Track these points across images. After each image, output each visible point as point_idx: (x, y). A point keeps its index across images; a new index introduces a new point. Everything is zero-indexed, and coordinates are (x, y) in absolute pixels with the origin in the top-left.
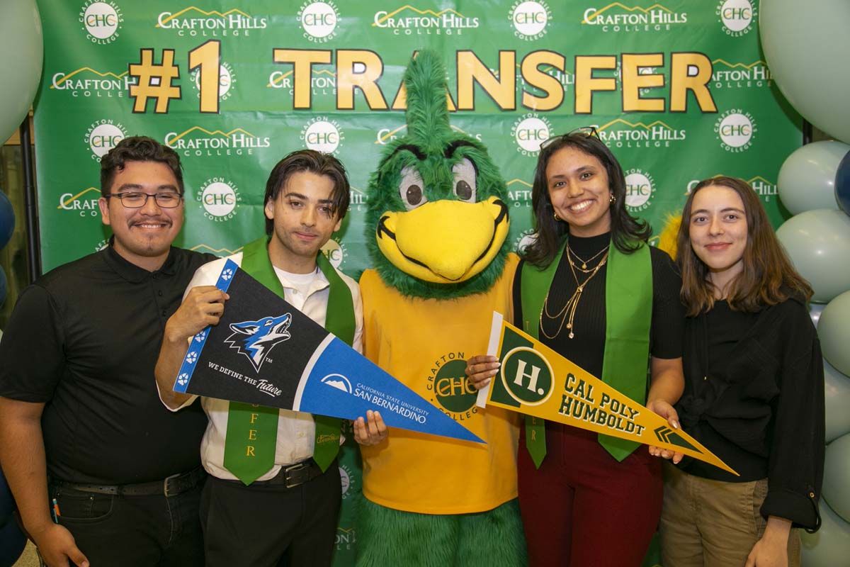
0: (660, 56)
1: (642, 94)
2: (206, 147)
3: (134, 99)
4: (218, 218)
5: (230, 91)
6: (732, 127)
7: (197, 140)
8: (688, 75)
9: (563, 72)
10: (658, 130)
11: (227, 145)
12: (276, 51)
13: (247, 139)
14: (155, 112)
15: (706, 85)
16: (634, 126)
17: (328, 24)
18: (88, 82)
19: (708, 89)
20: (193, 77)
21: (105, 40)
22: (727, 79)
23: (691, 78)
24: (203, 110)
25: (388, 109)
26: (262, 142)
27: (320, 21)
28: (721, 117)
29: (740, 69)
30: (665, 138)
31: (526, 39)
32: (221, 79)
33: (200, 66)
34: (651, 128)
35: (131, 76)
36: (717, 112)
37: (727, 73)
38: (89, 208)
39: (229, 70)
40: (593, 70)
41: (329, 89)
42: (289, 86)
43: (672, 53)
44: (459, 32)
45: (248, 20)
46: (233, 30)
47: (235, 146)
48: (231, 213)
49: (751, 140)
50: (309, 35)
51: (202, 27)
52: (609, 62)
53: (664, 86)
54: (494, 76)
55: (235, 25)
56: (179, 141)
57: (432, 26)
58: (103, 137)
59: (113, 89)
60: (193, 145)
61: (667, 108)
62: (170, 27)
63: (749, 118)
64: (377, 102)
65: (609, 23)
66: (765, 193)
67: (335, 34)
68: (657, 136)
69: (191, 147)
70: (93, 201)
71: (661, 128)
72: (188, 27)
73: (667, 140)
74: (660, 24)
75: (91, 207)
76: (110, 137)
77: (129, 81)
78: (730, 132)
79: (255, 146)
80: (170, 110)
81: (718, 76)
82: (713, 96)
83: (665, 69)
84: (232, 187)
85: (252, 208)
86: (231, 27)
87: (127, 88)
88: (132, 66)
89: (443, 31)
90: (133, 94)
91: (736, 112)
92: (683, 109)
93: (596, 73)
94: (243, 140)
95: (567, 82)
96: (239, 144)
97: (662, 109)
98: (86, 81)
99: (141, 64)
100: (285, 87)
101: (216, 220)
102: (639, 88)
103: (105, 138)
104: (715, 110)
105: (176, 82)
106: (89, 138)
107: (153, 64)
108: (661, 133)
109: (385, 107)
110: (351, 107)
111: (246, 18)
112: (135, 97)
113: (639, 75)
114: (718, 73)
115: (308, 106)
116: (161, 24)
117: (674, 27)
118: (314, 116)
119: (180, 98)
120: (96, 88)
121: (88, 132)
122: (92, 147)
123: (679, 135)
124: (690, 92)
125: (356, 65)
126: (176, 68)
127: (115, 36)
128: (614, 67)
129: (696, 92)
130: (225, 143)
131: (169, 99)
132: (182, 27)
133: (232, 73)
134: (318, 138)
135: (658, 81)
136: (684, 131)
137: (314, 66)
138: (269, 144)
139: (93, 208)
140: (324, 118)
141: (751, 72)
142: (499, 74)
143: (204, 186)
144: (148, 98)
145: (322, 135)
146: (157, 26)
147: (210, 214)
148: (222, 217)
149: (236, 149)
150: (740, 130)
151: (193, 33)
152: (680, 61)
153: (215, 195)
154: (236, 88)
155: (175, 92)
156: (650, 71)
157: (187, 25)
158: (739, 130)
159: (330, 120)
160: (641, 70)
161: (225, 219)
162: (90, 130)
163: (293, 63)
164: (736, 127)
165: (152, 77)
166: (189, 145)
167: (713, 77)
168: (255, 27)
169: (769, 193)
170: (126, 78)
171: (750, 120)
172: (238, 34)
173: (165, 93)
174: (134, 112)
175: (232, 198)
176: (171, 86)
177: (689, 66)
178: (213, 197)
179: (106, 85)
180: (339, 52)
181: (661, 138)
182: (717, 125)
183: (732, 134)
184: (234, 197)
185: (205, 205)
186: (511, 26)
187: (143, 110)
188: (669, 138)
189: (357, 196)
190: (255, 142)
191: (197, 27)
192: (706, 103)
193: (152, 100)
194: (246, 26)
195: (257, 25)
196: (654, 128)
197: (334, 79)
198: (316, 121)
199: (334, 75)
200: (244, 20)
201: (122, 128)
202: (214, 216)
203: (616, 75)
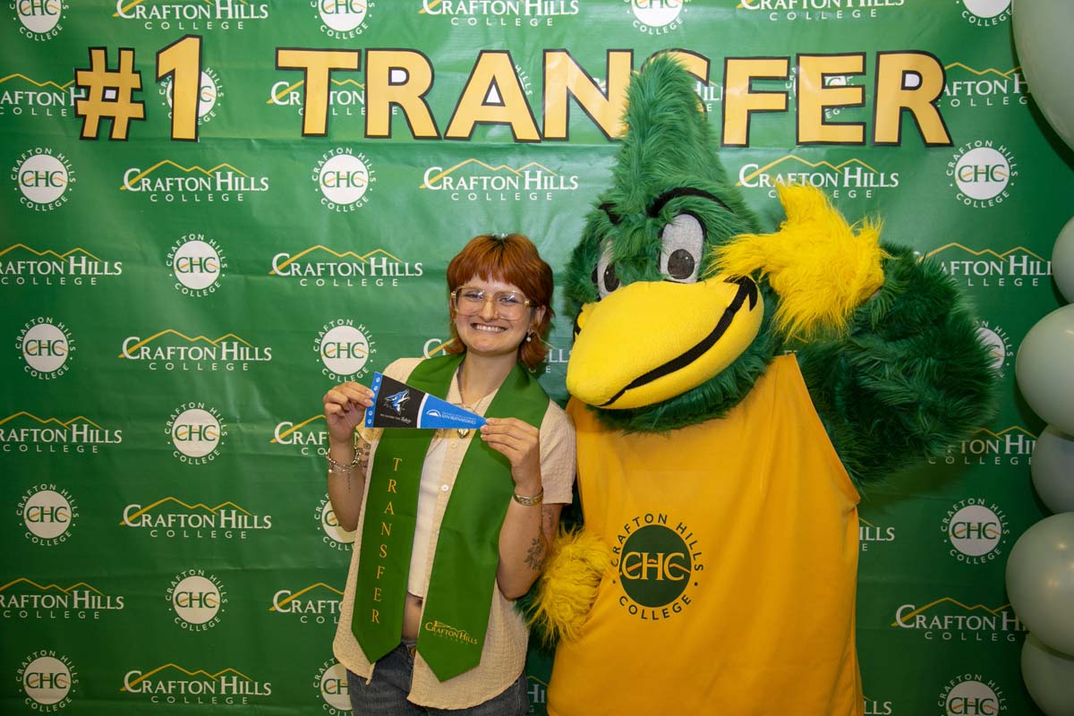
0: (861, 57)
1: (828, 116)
2: (180, 189)
3: (81, 120)
4: (195, 291)
5: (214, 109)
6: (976, 167)
7: (168, 180)
8: (904, 88)
9: (706, 83)
10: (853, 172)
11: (209, 188)
12: (280, 51)
13: (237, 179)
14: (111, 138)
15: (933, 103)
16: (814, 166)
17: (355, 12)
18: (20, 95)
19: (937, 109)
20: (163, 88)
21: (44, 35)
22: (969, 93)
23: (908, 91)
24: (174, 137)
25: (439, 137)
26: (258, 184)
27: (344, 7)
28: (959, 153)
29: (991, 77)
30: (865, 185)
31: (650, 33)
32: (203, 91)
33: (172, 73)
34: (842, 170)
35: (78, 87)
36: (951, 145)
37: (969, 84)
38: (14, 273)
39: (213, 80)
40: (751, 78)
41: (355, 107)
42: (299, 103)
43: (879, 54)
44: (549, 23)
45: (242, 6)
46: (221, 21)
47: (219, 188)
48: (213, 285)
49: (1007, 189)
50: (329, 28)
51: (178, 17)
52: (779, 68)
53: (863, 104)
54: (599, 89)
55: (224, 13)
56: (143, 180)
57: (508, 13)
58: (37, 173)
59: (54, 104)
60: (161, 186)
61: (868, 138)
62: (133, 16)
63: (1004, 154)
64: (424, 127)
65: (780, 7)
66: (1032, 273)
67: (365, 27)
68: (852, 182)
69: (159, 189)
70: (19, 263)
71: (859, 170)
72: (159, 17)
73: (868, 188)
74: (862, 9)
75: (17, 271)
76: (47, 173)
77: (75, 94)
78: (972, 176)
79: (248, 189)
80: (130, 135)
81: (955, 88)
82: (945, 120)
83: (867, 79)
84: (214, 247)
85: (242, 277)
86: (219, 16)
87: (73, 104)
88: (79, 73)
89: (524, 20)
90: (80, 112)
91: (983, 146)
92: (896, 140)
93: (756, 84)
94: (232, 181)
95: (712, 99)
96: (224, 185)
97: (861, 140)
98: (17, 93)
99: (91, 70)
100: (292, 103)
101: (191, 295)
102: (824, 108)
103: (39, 174)
104: (948, 142)
105: (138, 96)
106: (17, 174)
107: (107, 70)
108: (858, 177)
109: (435, 135)
110: (387, 134)
111: (239, 3)
112: (84, 117)
113: (824, 86)
114: (955, 84)
115: (323, 132)
116: (120, 12)
117: (883, 11)
118: (334, 146)
119: (144, 119)
120: (31, 103)
121: (17, 166)
122: (22, 187)
123: (887, 181)
124: (904, 113)
125: (393, 72)
126: (138, 75)
127: (57, 30)
128: (785, 75)
129: (916, 114)
130: (205, 184)
131: (130, 119)
132: (150, 18)
133: (219, 83)
134: (338, 179)
135: (854, 96)
136: (897, 174)
137: (334, 73)
138: (267, 186)
139: (19, 273)
140: (347, 149)
141: (1009, 81)
142: (607, 86)
143: (176, 246)
144: (101, 118)
145: (343, 174)
146: (115, 15)
147: (184, 286)
148: (201, 291)
149: (221, 193)
150: (989, 173)
151: (165, 26)
152: (892, 66)
153: (191, 259)
154: (223, 103)
155: (137, 110)
156: (842, 81)
157: (157, 13)
158: (987, 173)
159: (355, 154)
160: (828, 79)
161: (205, 293)
162: (19, 162)
163: (305, 70)
164: (982, 168)
165: (106, 88)
166: (157, 186)
167: (947, 90)
168: (253, 17)
169: (1038, 273)
170: (72, 89)
171: (1007, 158)
172: (227, 27)
173: (125, 111)
174: (82, 138)
175: (215, 264)
176: (132, 101)
177: (905, 73)
178: (188, 261)
179: (44, 99)
180: (370, 53)
181: (858, 185)
182: (951, 165)
183: (976, 180)
184: (217, 262)
185: (177, 272)
186: (628, 12)
187: (94, 135)
188: (872, 185)
189: (391, 264)
190: (248, 184)
191: (171, 16)
192: (933, 130)
193: (107, 121)
194: (240, 15)
195: (255, 15)
196: (847, 170)
197: (363, 92)
198: (336, 154)
199: (362, 86)
200: (236, 6)
201: (64, 160)
202: (190, 289)
203: (787, 87)
